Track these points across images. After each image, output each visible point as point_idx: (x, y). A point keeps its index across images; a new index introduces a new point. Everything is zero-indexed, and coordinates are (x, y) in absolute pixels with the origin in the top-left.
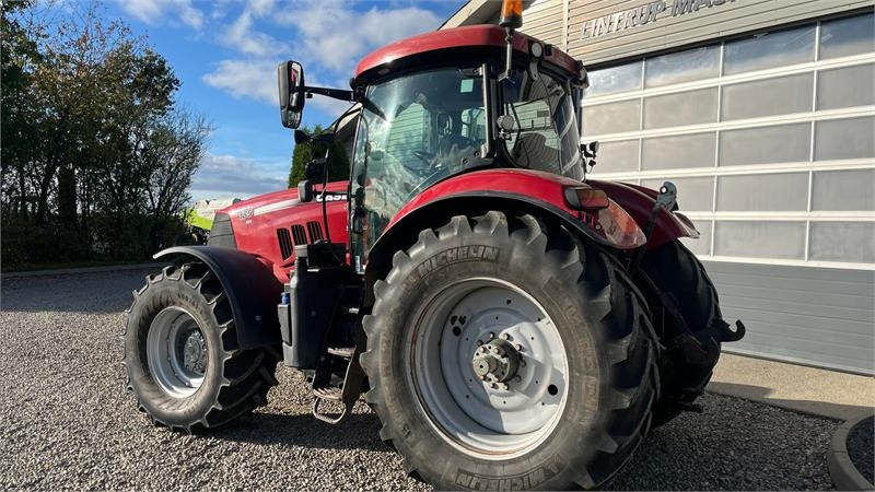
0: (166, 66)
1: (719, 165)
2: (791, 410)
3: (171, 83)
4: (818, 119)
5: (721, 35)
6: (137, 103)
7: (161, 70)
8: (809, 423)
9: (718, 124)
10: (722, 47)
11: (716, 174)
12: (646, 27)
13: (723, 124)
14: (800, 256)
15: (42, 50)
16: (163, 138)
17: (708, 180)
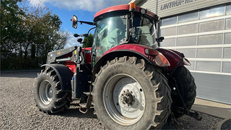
0: (59, 18)
1: (197, 45)
2: (211, 115)
3: (60, 23)
4: (225, 32)
5: (199, 8)
6: (51, 27)
7: (58, 19)
8: (215, 119)
9: (197, 34)
10: (199, 12)
11: (196, 48)
12: (178, 6)
13: (199, 33)
14: (219, 71)
15: (27, 14)
16: (57, 37)
17: (194, 49)
